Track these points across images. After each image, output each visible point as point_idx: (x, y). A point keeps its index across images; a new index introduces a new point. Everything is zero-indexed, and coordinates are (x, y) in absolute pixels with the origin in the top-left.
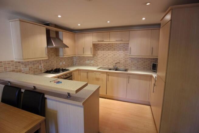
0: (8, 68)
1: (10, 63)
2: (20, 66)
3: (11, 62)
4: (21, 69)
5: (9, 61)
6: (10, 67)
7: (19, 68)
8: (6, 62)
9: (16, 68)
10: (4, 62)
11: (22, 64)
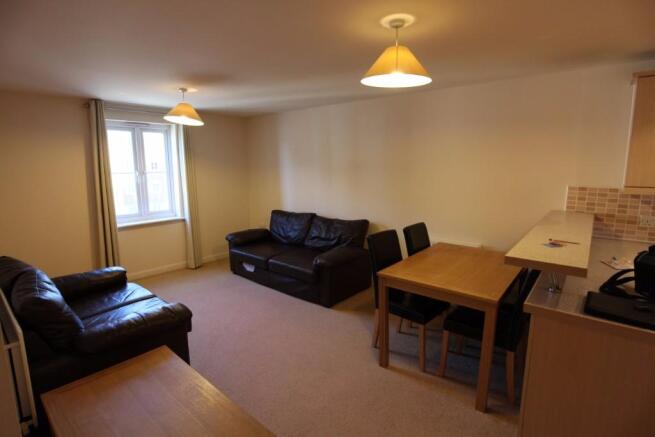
0: (599, 205)
1: (605, 195)
2: (637, 207)
3: (608, 193)
4: (636, 217)
5: (605, 190)
6: (604, 205)
7: (629, 212)
8: (596, 189)
9: (619, 212)
10: (591, 189)
11: (644, 202)
